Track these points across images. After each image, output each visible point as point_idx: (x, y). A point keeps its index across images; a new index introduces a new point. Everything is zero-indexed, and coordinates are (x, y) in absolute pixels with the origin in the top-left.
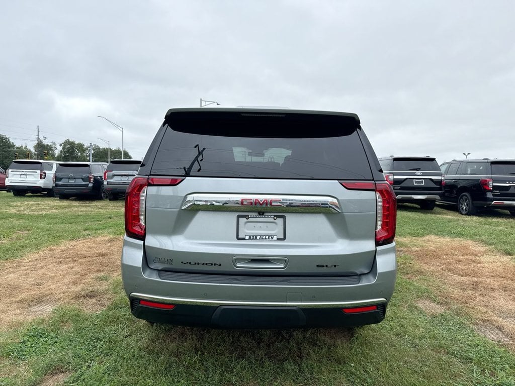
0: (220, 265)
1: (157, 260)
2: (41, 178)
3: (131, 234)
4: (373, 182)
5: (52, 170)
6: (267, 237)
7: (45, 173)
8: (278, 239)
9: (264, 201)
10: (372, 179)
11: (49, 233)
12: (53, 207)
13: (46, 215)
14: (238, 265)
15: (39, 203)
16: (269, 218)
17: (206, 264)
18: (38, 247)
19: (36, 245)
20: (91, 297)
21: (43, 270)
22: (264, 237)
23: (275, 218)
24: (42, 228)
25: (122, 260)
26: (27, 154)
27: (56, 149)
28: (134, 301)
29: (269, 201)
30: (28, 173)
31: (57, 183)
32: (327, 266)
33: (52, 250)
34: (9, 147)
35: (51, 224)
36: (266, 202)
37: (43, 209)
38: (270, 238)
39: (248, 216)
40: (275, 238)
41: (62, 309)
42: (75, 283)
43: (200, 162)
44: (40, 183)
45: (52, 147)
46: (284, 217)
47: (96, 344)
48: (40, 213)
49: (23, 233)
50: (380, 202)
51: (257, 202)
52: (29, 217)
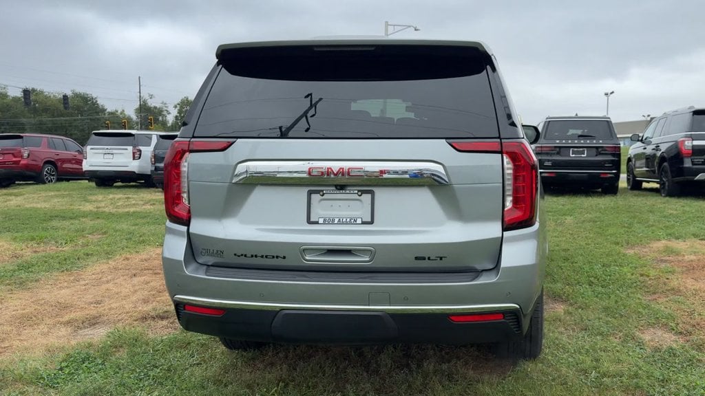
0: (284, 258)
1: (204, 251)
2: (134, 159)
3: (176, 219)
4: (499, 140)
5: (150, 145)
6: (348, 220)
7: (140, 151)
8: (363, 223)
9: (339, 170)
10: (498, 136)
11: (129, 236)
12: (150, 201)
13: (134, 212)
14: (307, 258)
15: (130, 196)
16: (351, 194)
17: (266, 257)
18: (109, 255)
19: (108, 253)
20: (162, 318)
21: (107, 286)
22: (344, 220)
23: (360, 193)
24: (122, 231)
25: (162, 253)
26: (124, 122)
27: (169, 113)
28: (179, 305)
29: (346, 170)
30: (114, 151)
31: (158, 165)
32: (429, 259)
33: (128, 259)
34: (97, 113)
35: (137, 225)
36: (341, 172)
37: (134, 204)
38: (353, 222)
39: (322, 191)
40: (359, 221)
41: (118, 331)
42: (146, 301)
43: (309, 119)
44: (134, 166)
45: (162, 111)
46: (372, 193)
47: (150, 373)
48: (127, 210)
49: (94, 238)
50: (508, 169)
51: (329, 172)
52: (110, 216)
